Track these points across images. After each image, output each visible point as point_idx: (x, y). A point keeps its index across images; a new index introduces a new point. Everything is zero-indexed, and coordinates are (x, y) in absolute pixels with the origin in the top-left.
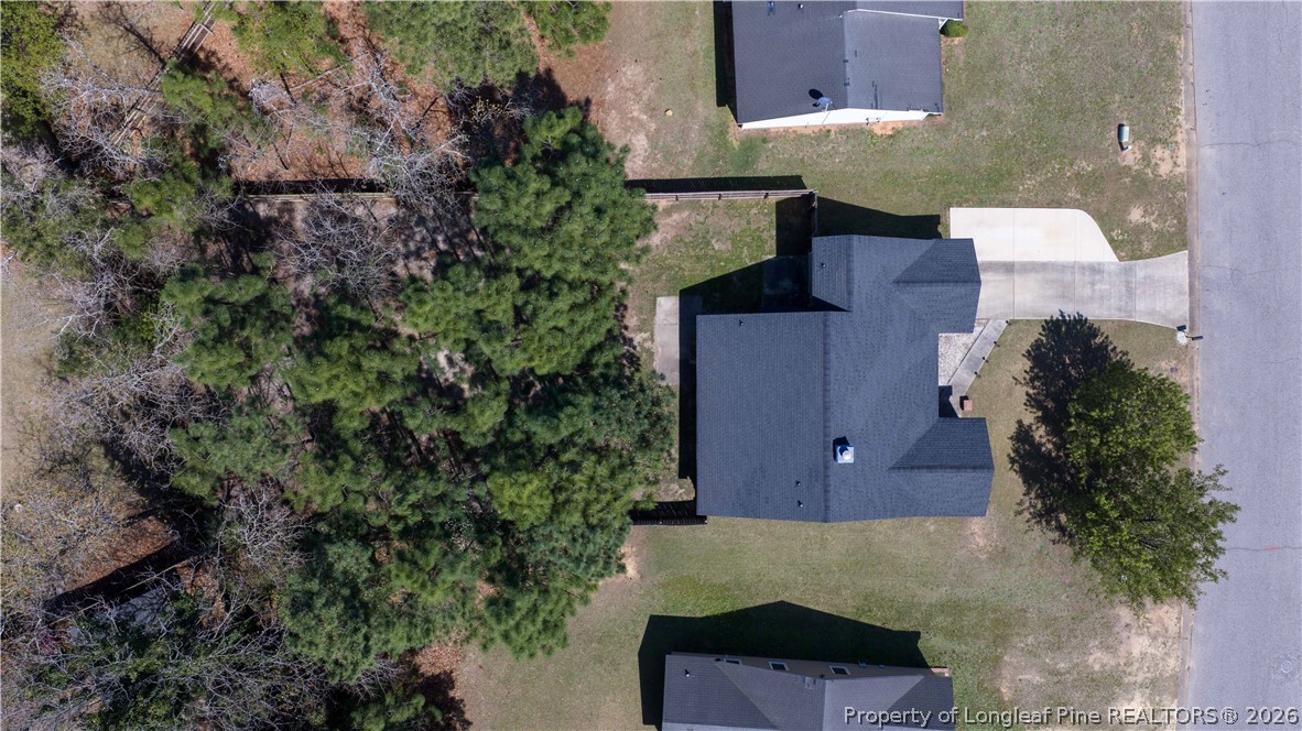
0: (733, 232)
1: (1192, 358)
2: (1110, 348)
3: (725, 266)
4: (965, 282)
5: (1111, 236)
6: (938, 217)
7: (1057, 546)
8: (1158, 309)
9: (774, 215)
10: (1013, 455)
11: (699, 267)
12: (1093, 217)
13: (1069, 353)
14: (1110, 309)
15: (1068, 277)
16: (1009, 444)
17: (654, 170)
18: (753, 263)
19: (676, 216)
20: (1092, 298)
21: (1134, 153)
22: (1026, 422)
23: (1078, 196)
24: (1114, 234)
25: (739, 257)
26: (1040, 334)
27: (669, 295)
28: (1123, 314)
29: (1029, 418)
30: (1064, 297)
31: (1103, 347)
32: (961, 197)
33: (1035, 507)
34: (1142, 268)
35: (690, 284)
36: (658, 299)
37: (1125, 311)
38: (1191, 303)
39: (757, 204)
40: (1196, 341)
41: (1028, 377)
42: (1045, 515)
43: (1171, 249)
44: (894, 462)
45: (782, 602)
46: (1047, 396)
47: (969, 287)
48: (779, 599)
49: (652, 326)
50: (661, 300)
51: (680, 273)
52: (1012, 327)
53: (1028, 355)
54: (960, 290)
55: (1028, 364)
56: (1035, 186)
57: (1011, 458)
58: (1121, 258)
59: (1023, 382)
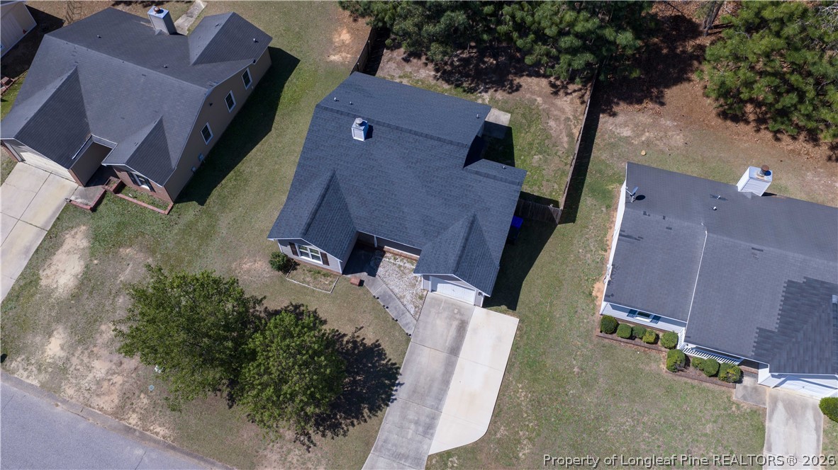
0: (544, 169)
2: (355, 422)
3: (520, 159)
4: (458, 263)
5: (453, 456)
6: (514, 309)
10: (302, 308)
11: (525, 143)
12: (476, 443)
13: (365, 382)
14: (390, 432)
15: (430, 401)
16: (312, 309)
17: (603, 135)
19: (566, 139)
20: (404, 417)
22: (323, 327)
23: (498, 436)
24: (455, 459)
26: (390, 360)
27: (510, 121)
28: (380, 443)
30: (414, 392)
31: (358, 415)
33: (253, 314)
35: (513, 135)
36: (510, 115)
37: (382, 446)
39: (560, 190)
41: (358, 340)
44: (337, 176)
45: (270, 130)
48: (273, 129)
50: (508, 116)
51: (524, 131)
52: (404, 338)
53: (376, 345)
55: (369, 342)
56: (518, 398)
57: (300, 306)
58: (430, 457)
59: (356, 334)
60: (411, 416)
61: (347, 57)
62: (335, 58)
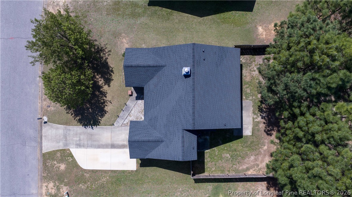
0: (222, 161)
1: (41, 111)
2: (73, 115)
3: (224, 147)
4: (135, 141)
5: (72, 158)
6: (141, 166)
7: (95, 39)
8: (55, 130)
9: (205, 168)
10: (112, 73)
11: (234, 147)
12: (79, 166)
13: (89, 113)
14: (73, 130)
15: (90, 143)
16: (113, 78)
17: (253, 186)
18: (213, 149)
19: (245, 167)
20: (80, 134)
21: (63, 191)
22: (106, 86)
23: (85, 174)
24: (71, 159)
25: (219, 151)
26: (101, 120)
27: (247, 136)
28: (68, 128)
29: (106, 88)
30: (91, 135)
31: (76, 115)
32: (131, 174)
33: (104, 54)
34: (60, 146)
35: (239, 140)
36: (251, 134)
37: (67, 129)
38: (42, 132)
39: (212, 172)
40: (40, 117)
41: (106, 104)
42: (100, 50)
43: (49, 153)
44: (164, 69)
45: (201, 17)
46: (98, 96)
47: (133, 139)
48: (203, 18)
49: (253, 124)
50: (250, 134)
51: (242, 145)
52: (112, 123)
53: (106, 112)
54: (137, 138)
55: (106, 108)
56: (102, 178)
57: (113, 72)
58: (69, 150)
59: (108, 102)
60: (82, 137)
61: (263, 35)
62: (260, 29)
